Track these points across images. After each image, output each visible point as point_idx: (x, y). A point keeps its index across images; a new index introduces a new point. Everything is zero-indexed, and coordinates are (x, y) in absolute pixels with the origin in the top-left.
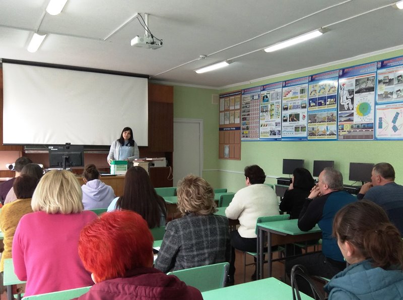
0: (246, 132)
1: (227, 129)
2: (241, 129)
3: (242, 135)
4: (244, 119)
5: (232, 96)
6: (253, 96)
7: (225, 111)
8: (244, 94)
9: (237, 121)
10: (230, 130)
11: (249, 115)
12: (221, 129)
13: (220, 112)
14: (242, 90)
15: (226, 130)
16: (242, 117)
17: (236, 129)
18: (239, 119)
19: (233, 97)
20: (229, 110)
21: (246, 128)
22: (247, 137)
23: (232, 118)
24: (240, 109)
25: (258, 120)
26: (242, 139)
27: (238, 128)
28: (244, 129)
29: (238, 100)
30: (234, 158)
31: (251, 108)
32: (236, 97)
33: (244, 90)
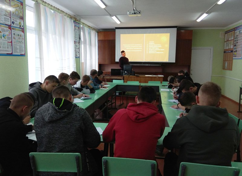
0: (235, 53)
1: (227, 52)
2: (233, 52)
3: (234, 55)
4: (235, 45)
5: (230, 32)
6: (240, 31)
7: (227, 41)
8: (236, 30)
9: (232, 47)
11: (237, 43)
12: (225, 52)
13: (225, 42)
14: (235, 28)
17: (231, 52)
18: (233, 45)
21: (235, 51)
22: (236, 56)
23: (230, 45)
24: (233, 40)
25: (241, 46)
26: (234, 58)
27: (232, 51)
28: (234, 52)
29: (233, 34)
30: (229, 69)
31: (238, 38)
32: (232, 32)
33: (236, 27)
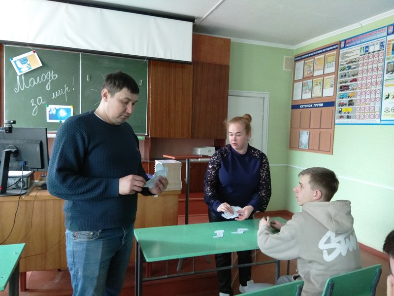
0: (344, 109)
1: (306, 106)
2: (337, 104)
3: (338, 115)
4: (347, 88)
6: (367, 47)
7: (304, 78)
8: (345, 47)
9: (329, 92)
10: (313, 107)
11: (355, 80)
12: (295, 107)
13: (295, 81)
14: (340, 42)
15: (303, 108)
16: (339, 85)
17: (323, 106)
18: (333, 88)
19: (322, 56)
20: (312, 77)
21: (346, 102)
22: (348, 117)
23: (317, 88)
24: (336, 73)
25: (379, 87)
26: (337, 121)
27: (332, 104)
28: (342, 105)
29: (333, 58)
30: (319, 150)
31: (360, 69)
32: (327, 54)
33: (345, 41)
